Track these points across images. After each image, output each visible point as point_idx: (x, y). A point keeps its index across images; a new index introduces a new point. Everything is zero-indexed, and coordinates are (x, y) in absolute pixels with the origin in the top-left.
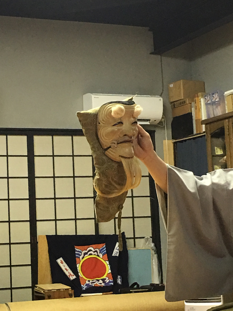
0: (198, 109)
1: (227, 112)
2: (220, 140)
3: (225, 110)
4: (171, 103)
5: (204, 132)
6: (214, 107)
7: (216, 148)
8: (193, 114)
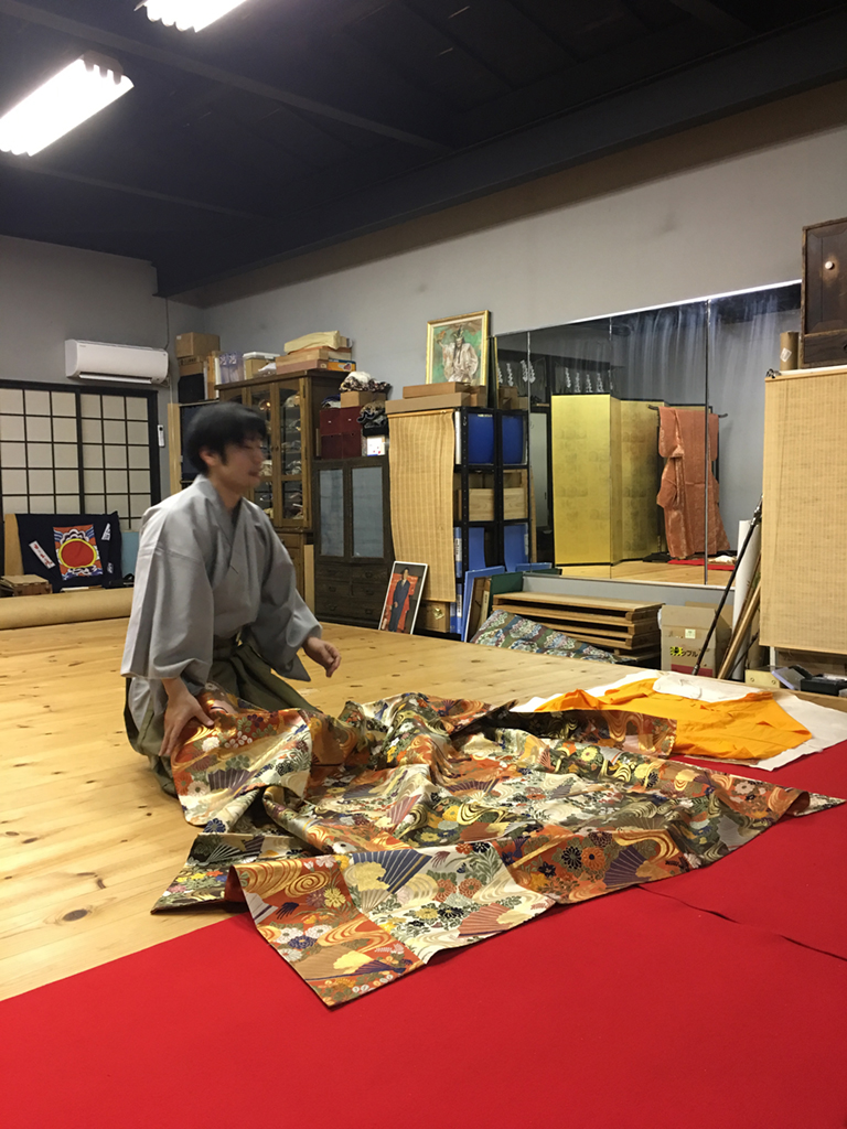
0: (211, 370)
1: (245, 379)
3: (244, 376)
4: (179, 358)
6: (231, 370)
8: (205, 376)
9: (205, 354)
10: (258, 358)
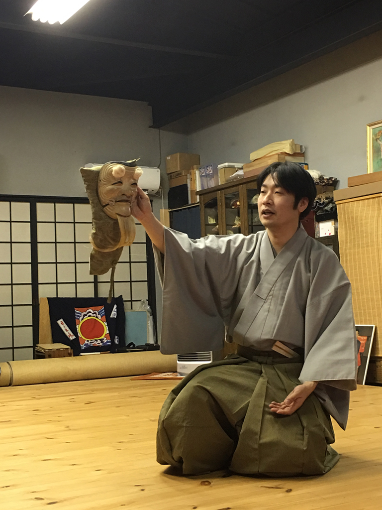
0: (193, 180)
1: (220, 184)
2: (213, 209)
3: (218, 182)
4: (168, 174)
5: (198, 203)
6: (209, 179)
7: (209, 217)
8: (189, 185)
9: (188, 168)
10: (230, 167)
